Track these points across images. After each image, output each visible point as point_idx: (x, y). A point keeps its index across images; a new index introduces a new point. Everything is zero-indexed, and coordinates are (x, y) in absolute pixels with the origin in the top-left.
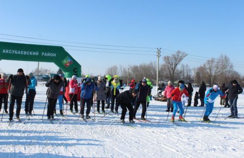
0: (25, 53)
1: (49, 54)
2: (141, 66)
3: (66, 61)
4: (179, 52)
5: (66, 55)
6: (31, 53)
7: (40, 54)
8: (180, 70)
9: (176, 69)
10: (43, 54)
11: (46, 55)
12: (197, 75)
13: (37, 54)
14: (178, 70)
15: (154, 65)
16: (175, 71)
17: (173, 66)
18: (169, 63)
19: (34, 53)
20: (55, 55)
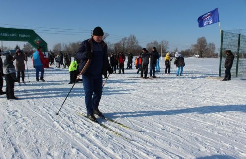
0: (6, 35)
1: (24, 36)
3: (36, 41)
5: (37, 36)
6: (11, 35)
7: (18, 36)
10: (20, 35)
11: (22, 36)
13: (16, 35)
19: (13, 35)
20: (28, 36)
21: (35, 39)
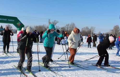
1: (11, 20)
3: (18, 24)
6: (3, 20)
10: (8, 20)
11: (10, 20)
13: (6, 20)
19: (5, 20)
20: (14, 21)
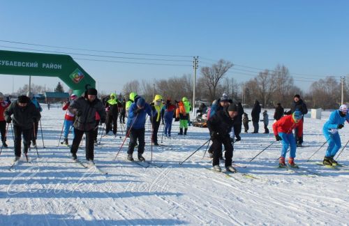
0: (20, 64)
1: (52, 66)
2: (171, 81)
3: (75, 75)
4: (221, 61)
6: (27, 64)
7: (40, 65)
8: (222, 86)
9: (218, 84)
10: (44, 65)
11: (48, 66)
12: (246, 92)
13: (36, 65)
14: (220, 86)
15: (188, 79)
16: (217, 87)
17: (215, 80)
18: (209, 77)
19: (32, 65)
20: (60, 67)
21: (71, 72)
